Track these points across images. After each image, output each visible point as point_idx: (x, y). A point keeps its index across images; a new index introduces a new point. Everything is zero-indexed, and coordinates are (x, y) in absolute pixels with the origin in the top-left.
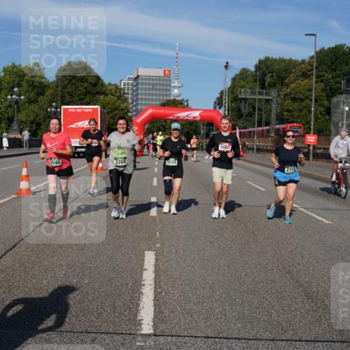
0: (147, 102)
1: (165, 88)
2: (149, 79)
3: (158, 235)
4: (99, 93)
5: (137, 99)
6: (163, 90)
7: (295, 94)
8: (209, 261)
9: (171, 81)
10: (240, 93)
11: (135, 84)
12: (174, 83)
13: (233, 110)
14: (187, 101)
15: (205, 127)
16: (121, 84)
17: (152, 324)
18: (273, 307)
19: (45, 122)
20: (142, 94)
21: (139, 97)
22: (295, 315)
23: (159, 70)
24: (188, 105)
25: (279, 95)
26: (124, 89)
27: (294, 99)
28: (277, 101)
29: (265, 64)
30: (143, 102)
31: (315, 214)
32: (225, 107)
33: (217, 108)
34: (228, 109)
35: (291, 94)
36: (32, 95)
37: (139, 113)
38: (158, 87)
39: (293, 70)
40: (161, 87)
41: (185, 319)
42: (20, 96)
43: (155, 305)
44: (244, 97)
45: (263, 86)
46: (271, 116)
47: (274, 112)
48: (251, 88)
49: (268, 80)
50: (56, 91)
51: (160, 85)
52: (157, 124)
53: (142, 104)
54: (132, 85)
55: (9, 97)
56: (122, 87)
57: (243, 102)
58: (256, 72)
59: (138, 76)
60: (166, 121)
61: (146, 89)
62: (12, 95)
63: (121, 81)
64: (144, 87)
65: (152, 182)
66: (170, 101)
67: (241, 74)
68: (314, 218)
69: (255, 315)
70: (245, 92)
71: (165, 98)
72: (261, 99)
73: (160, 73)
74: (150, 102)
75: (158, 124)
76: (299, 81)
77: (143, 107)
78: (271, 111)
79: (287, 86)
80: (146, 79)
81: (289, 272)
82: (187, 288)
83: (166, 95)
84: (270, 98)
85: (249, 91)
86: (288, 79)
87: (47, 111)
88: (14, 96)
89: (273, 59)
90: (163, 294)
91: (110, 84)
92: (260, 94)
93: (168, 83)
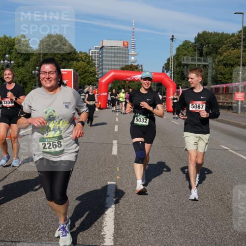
0: (110, 67)
1: (124, 55)
2: (112, 49)
3: (118, 170)
4: (73, 59)
5: (102, 65)
6: (123, 57)
7: (227, 61)
8: (158, 190)
9: (128, 50)
10: (183, 60)
11: (100, 52)
12: (131, 52)
13: (178, 73)
14: (142, 66)
15: (155, 87)
16: (89, 53)
17: (113, 238)
18: (208, 227)
19: (30, 81)
20: (106, 60)
21: (104, 63)
22: (226, 234)
23: (120, 41)
24: (142, 70)
25: (214, 61)
26: (92, 57)
27: (225, 65)
28: (212, 66)
29: (203, 37)
30: (107, 67)
31: (242, 155)
32: (171, 71)
33: (165, 71)
34: (174, 73)
35: (223, 60)
36: (20, 60)
37: (104, 75)
38: (119, 55)
39: (225, 42)
40: (121, 55)
41: (139, 234)
42: (11, 61)
43: (115, 223)
44: (186, 63)
45: (201, 55)
46: (207, 78)
47: (210, 75)
48: (191, 56)
49: (205, 49)
50: (39, 57)
51: (120, 53)
52: (117, 84)
53: (106, 69)
54: (99, 53)
55: (2, 62)
56: (91, 55)
57: (185, 67)
58: (196, 43)
59: (103, 47)
60: (125, 81)
61: (109, 57)
62: (4, 60)
63: (90, 50)
64: (108, 55)
65: (114, 129)
66: (128, 66)
67: (183, 45)
68: (242, 158)
69: (194, 232)
70: (187, 59)
71: (124, 64)
72: (200, 65)
73: (120, 44)
74: (113, 67)
75: (119, 84)
76: (230, 50)
77: (107, 71)
78: (207, 74)
79: (221, 54)
80: (109, 49)
81: (221, 200)
82: (140, 210)
83: (125, 61)
84: (207, 64)
85: (190, 58)
86: (221, 48)
87: (32, 73)
88: (6, 61)
89: (209, 33)
90: (122, 215)
91: (81, 53)
92: (199, 60)
93: (127, 52)
